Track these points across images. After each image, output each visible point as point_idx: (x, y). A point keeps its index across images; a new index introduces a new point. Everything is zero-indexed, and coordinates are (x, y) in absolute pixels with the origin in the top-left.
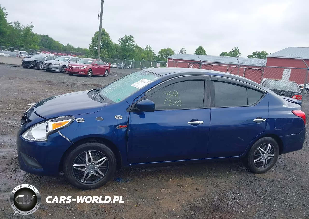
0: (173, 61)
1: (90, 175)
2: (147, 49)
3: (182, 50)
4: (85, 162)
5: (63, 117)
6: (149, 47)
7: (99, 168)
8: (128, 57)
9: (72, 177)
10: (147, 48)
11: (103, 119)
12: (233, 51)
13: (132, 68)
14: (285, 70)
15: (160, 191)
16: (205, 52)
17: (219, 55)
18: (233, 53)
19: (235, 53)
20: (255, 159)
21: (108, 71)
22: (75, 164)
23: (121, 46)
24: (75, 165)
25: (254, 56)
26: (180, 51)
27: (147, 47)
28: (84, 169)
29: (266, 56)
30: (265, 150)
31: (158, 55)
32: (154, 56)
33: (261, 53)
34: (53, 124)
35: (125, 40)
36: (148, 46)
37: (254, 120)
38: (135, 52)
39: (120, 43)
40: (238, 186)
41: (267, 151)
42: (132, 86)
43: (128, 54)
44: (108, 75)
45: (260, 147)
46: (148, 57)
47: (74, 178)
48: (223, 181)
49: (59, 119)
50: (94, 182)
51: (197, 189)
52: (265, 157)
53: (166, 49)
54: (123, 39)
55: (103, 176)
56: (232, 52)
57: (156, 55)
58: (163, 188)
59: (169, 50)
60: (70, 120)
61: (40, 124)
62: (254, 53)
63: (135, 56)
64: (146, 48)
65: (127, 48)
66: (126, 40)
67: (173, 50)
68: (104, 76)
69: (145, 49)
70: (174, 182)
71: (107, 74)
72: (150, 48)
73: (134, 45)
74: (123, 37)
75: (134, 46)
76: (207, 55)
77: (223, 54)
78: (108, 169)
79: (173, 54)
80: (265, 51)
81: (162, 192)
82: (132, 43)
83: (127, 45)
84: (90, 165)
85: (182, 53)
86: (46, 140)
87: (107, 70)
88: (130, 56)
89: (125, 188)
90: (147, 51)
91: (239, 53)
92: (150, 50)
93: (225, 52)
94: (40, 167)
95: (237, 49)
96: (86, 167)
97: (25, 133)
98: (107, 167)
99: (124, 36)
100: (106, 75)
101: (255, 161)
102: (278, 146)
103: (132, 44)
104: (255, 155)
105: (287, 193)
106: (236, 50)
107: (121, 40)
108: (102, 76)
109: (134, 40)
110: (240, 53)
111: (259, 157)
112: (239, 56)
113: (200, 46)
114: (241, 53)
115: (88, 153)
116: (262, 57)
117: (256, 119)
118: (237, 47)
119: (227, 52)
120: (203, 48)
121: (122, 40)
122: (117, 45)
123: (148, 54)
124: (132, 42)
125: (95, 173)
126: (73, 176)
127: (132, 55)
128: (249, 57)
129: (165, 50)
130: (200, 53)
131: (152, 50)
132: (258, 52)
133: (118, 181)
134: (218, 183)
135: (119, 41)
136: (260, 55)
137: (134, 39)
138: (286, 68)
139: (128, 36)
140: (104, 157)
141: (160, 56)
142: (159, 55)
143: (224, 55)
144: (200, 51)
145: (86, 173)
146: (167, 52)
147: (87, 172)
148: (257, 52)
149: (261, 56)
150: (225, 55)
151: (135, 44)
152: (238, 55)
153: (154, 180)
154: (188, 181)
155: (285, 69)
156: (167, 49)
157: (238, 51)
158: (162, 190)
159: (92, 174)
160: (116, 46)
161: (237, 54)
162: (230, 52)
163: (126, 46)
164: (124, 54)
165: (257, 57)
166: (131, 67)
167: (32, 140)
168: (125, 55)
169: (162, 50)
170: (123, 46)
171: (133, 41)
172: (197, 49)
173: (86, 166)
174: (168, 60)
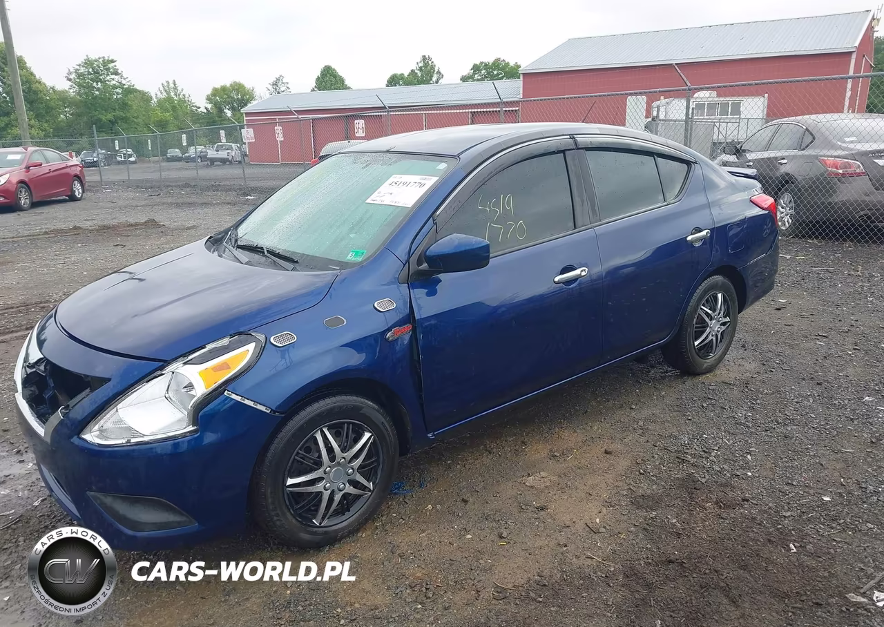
0: (298, 118)
1: (337, 497)
2: (168, 93)
3: (275, 84)
4: (318, 464)
5: (225, 341)
6: (172, 85)
7: (361, 467)
8: (109, 128)
9: (288, 521)
10: (166, 91)
11: (345, 321)
12: (420, 69)
13: (132, 159)
14: (631, 100)
15: (524, 483)
16: (342, 81)
17: (384, 86)
18: (420, 75)
19: (426, 74)
20: (696, 339)
21: (79, 178)
22: (289, 479)
23: (79, 94)
24: (290, 481)
25: (476, 76)
26: (270, 87)
27: (166, 88)
28: (319, 487)
29: (520, 72)
30: (714, 310)
31: (206, 108)
32: (192, 111)
33: (494, 64)
34: (199, 370)
35: (89, 74)
36: (168, 82)
37: (689, 238)
38: (131, 106)
39: (71, 86)
40: (690, 418)
41: (718, 312)
42: (372, 202)
43: (110, 116)
44: (83, 192)
45: (702, 307)
46: (176, 118)
47: (294, 521)
48: (646, 412)
49: (211, 351)
50: (348, 514)
51: (606, 452)
52: (714, 328)
53: (228, 85)
54: (82, 70)
55: (370, 490)
56: (416, 71)
57: (199, 108)
58: (529, 475)
59: (238, 87)
60: (251, 347)
61: (147, 382)
62: (476, 68)
63: (135, 120)
64: (162, 89)
65: (101, 98)
66: (91, 74)
67: (248, 85)
68: (73, 198)
69: (159, 93)
70: (537, 450)
71: (81, 191)
72: (175, 88)
73: (121, 85)
74: (79, 65)
75: (123, 88)
76: (349, 88)
77: (394, 81)
78: (381, 466)
79: (252, 98)
80: (502, 59)
81: (532, 487)
82: (113, 80)
83: (98, 89)
84: (334, 466)
85: (279, 93)
86: (191, 428)
87: (76, 176)
88: (117, 123)
89: (430, 506)
90: (169, 99)
91: (436, 70)
92: (179, 95)
93: (399, 73)
94: (183, 519)
95: (430, 62)
96: (324, 479)
97: (91, 424)
98: (377, 461)
99: (81, 60)
100: (77, 194)
101: (696, 343)
102: (735, 295)
103: (114, 82)
104: (696, 328)
105: (797, 403)
106: (426, 65)
107: (73, 76)
108: (64, 197)
109: (119, 72)
110: (439, 72)
111: (703, 332)
112: (437, 82)
113: (326, 66)
114: (441, 71)
115: (323, 433)
116: (498, 75)
117: (692, 234)
118: (427, 57)
119: (403, 74)
120: (334, 70)
121: (80, 75)
122: (64, 92)
123: (174, 108)
124: (113, 76)
125: (350, 489)
126: (288, 514)
127: (125, 119)
128: (464, 79)
129: (224, 89)
130: (332, 85)
131: (184, 95)
132: (485, 64)
133: (395, 494)
134: (641, 423)
135: (70, 80)
136: (492, 72)
137: (119, 66)
138: (631, 94)
139: (96, 61)
140: (366, 433)
141: (212, 108)
142: (209, 106)
143: (399, 83)
144: (329, 79)
145: (326, 494)
146: (233, 94)
147: (329, 492)
148: (482, 63)
149: (495, 72)
150: (401, 83)
151: (124, 82)
152: (434, 79)
153: (487, 460)
154: (570, 437)
155: (629, 97)
156: (231, 85)
157: (433, 67)
158: (530, 481)
159: (342, 493)
160: (62, 97)
161: (432, 76)
162: (412, 71)
163: (97, 93)
164: (95, 118)
165: (486, 77)
166: (130, 156)
167: (133, 440)
168: (100, 120)
169: (215, 90)
170: (85, 93)
171: (116, 73)
172: (319, 73)
173: (324, 476)
174: (245, 118)
